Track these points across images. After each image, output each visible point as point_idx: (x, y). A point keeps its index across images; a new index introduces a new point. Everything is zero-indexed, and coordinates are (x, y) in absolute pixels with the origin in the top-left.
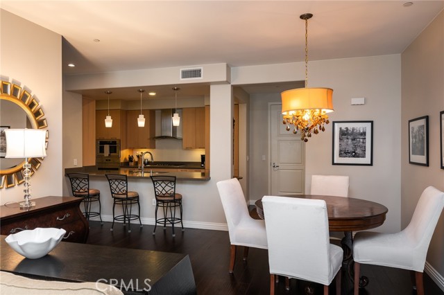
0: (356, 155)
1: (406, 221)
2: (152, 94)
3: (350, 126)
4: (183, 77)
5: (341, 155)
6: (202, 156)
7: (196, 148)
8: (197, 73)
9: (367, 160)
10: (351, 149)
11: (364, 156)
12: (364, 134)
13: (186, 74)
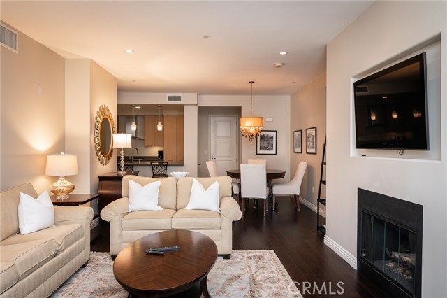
0: (268, 150)
1: (292, 177)
2: (137, 108)
3: (265, 133)
4: (169, 100)
5: (260, 149)
6: (159, 152)
7: (155, 146)
8: (178, 98)
9: (274, 152)
10: (266, 146)
11: (272, 150)
12: (272, 137)
13: (170, 98)
